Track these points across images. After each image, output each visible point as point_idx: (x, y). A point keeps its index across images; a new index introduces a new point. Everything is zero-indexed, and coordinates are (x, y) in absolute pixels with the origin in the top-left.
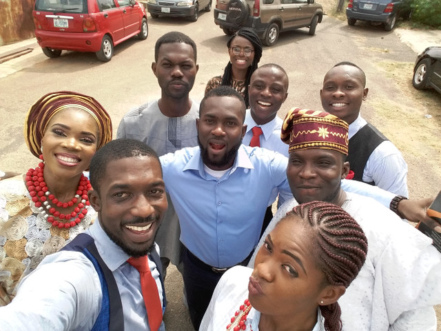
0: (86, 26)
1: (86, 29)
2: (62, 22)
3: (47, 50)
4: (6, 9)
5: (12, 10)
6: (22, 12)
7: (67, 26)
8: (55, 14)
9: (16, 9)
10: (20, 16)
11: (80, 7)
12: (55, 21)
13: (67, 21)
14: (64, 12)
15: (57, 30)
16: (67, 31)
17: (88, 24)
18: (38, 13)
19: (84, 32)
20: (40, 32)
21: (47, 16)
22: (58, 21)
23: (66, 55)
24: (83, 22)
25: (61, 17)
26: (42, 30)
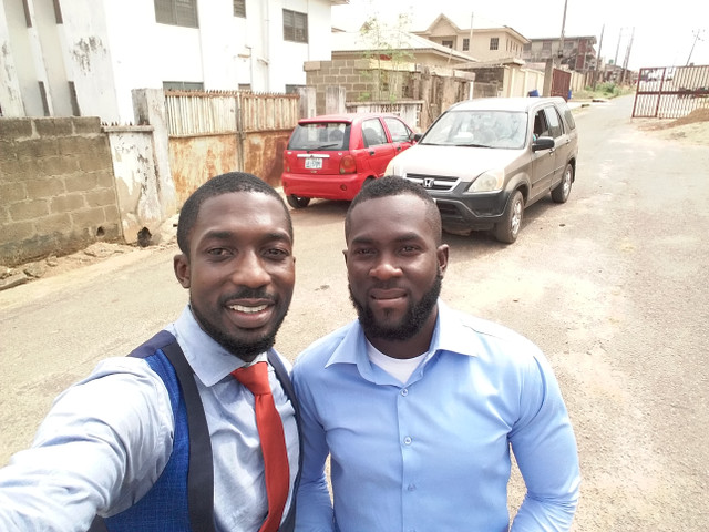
0: (345, 167)
1: (343, 170)
2: (314, 162)
3: (292, 198)
4: (258, 153)
5: (265, 154)
6: (274, 156)
7: (320, 167)
8: (308, 153)
9: (269, 152)
10: (272, 161)
11: (340, 144)
12: (307, 161)
13: (321, 161)
14: (320, 150)
15: (308, 172)
16: (319, 173)
17: (347, 163)
18: (290, 153)
19: (341, 174)
20: (288, 176)
21: (299, 156)
22: (311, 160)
23: (314, 205)
24: (341, 161)
25: (315, 155)
26: (291, 172)
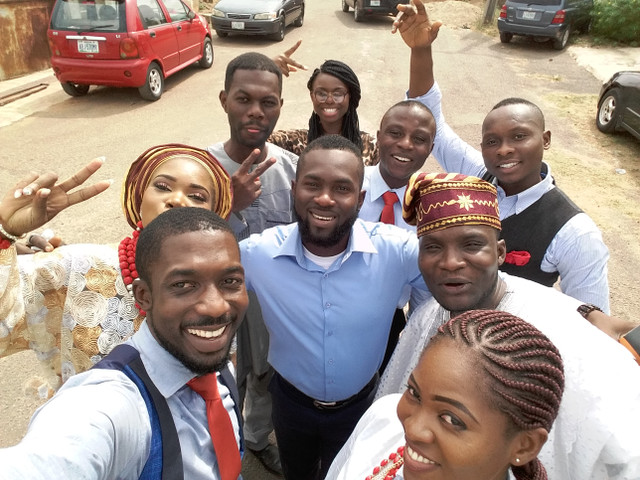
0: (125, 51)
1: (124, 55)
2: (89, 45)
3: (68, 86)
4: (9, 28)
5: (18, 29)
6: (31, 32)
7: (97, 50)
8: (79, 34)
9: (24, 27)
10: (30, 38)
11: (116, 24)
12: (79, 43)
13: (96, 43)
14: (92, 31)
15: (83, 56)
16: (96, 57)
17: (128, 47)
18: (55, 33)
19: (121, 59)
20: (58, 61)
21: (68, 37)
22: (83, 43)
23: (95, 92)
24: (120, 45)
25: (88, 37)
26: (61, 57)
